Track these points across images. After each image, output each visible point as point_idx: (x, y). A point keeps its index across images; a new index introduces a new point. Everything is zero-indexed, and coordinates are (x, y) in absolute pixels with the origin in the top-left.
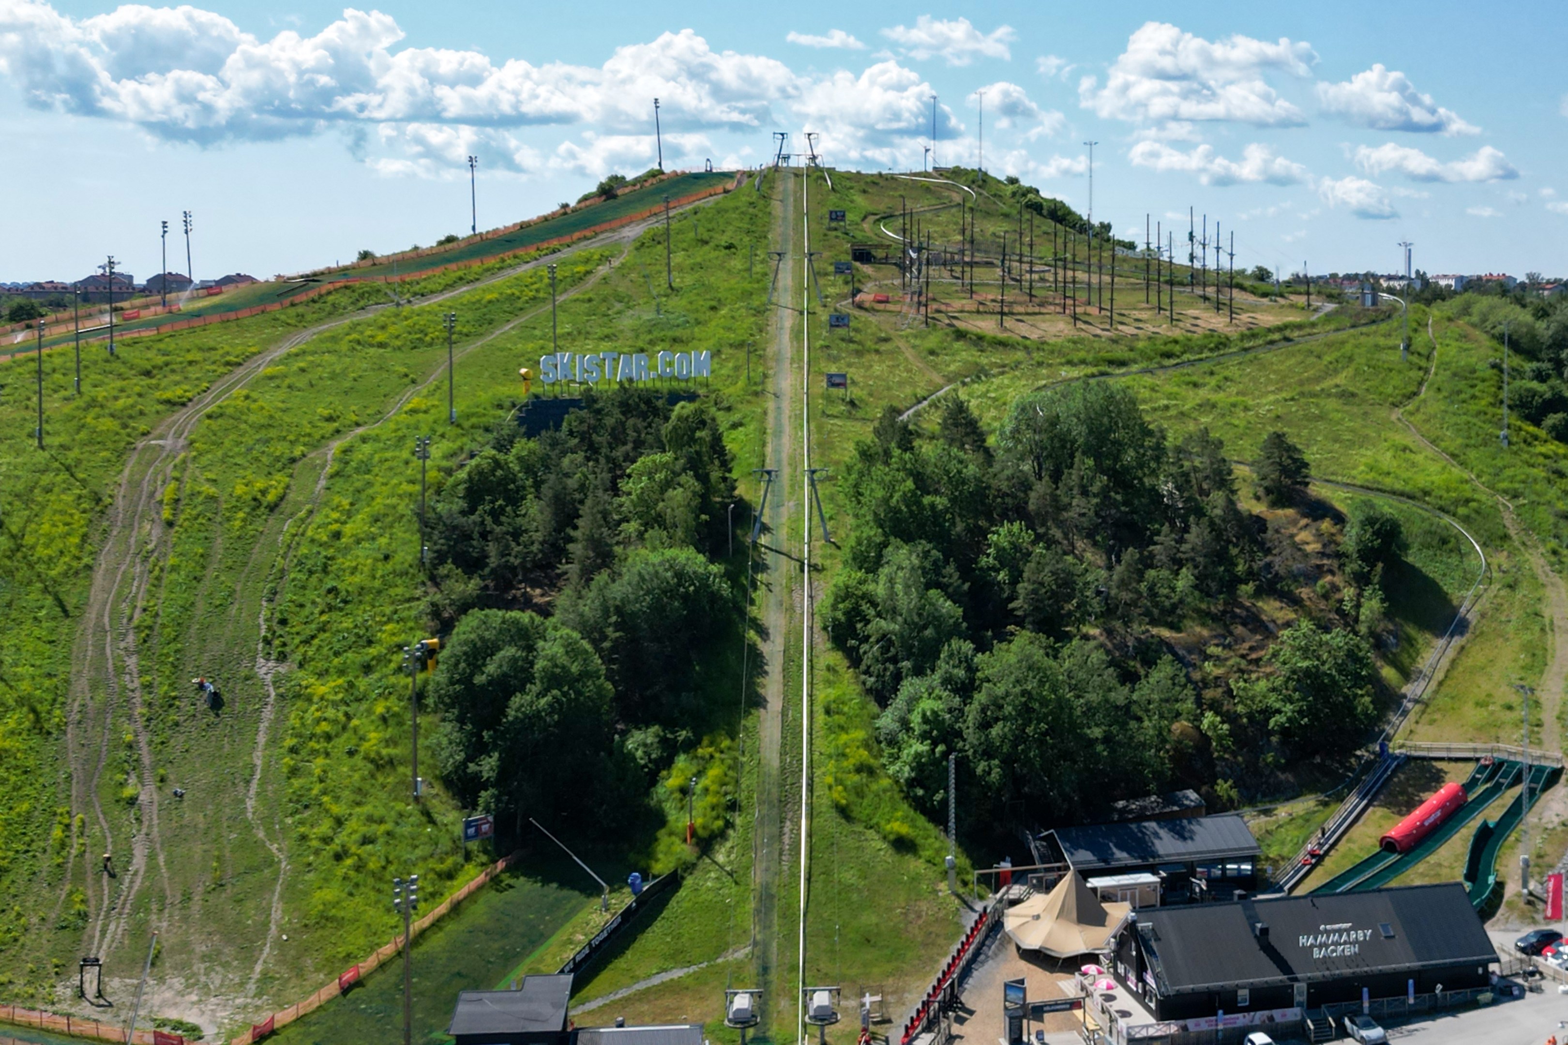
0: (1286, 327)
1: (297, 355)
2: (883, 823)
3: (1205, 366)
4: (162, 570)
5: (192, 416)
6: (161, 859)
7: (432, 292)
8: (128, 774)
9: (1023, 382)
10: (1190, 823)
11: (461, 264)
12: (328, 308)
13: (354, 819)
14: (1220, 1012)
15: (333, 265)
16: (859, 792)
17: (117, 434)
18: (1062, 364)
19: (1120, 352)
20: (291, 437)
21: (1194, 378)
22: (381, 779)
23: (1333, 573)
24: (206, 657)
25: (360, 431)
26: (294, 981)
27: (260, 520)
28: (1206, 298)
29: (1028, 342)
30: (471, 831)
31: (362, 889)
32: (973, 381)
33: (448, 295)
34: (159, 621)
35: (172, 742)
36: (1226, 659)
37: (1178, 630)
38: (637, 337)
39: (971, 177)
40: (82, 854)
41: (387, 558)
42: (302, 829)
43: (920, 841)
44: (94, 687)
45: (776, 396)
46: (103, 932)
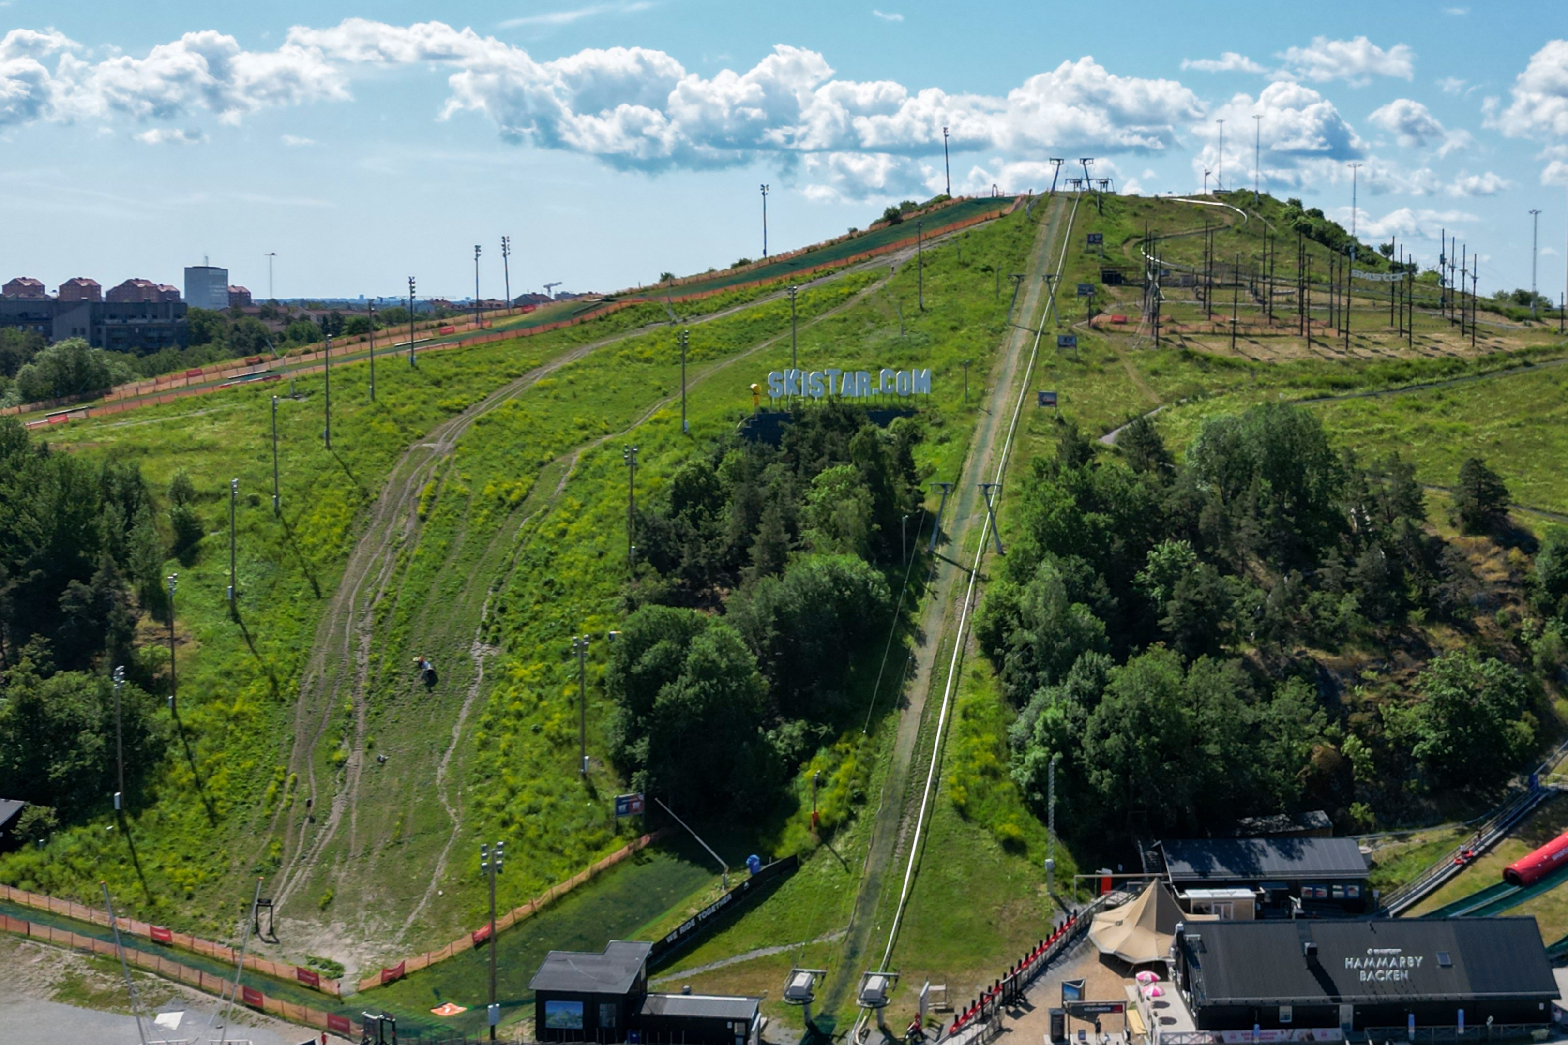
0: (1529, 352)
1: (570, 368)
2: (996, 824)
3: (1434, 391)
4: (408, 559)
5: (462, 424)
6: (354, 817)
7: (708, 312)
8: (342, 739)
9: (1239, 403)
10: (1301, 843)
11: (741, 286)
12: (611, 325)
13: (526, 791)
14: (1257, 1026)
15: (636, 286)
16: (981, 793)
17: (395, 437)
18: (1284, 386)
19: (1349, 375)
20: (545, 443)
21: (1419, 403)
22: (557, 756)
23: (1516, 602)
24: (431, 638)
25: (606, 439)
26: (438, 932)
27: (501, 518)
28: (1454, 321)
29: (1256, 364)
30: (622, 807)
31: (518, 854)
32: (1189, 402)
33: (721, 315)
34: (396, 604)
35: (386, 713)
36: (1382, 684)
37: (1336, 652)
38: (878, 355)
39: (1247, 200)
40: (288, 808)
41: (601, 555)
42: (479, 797)
43: (1030, 843)
44: (329, 662)
45: (989, 412)
46: (290, 879)
